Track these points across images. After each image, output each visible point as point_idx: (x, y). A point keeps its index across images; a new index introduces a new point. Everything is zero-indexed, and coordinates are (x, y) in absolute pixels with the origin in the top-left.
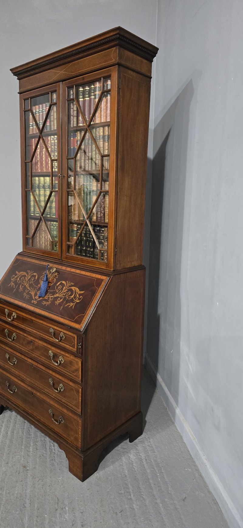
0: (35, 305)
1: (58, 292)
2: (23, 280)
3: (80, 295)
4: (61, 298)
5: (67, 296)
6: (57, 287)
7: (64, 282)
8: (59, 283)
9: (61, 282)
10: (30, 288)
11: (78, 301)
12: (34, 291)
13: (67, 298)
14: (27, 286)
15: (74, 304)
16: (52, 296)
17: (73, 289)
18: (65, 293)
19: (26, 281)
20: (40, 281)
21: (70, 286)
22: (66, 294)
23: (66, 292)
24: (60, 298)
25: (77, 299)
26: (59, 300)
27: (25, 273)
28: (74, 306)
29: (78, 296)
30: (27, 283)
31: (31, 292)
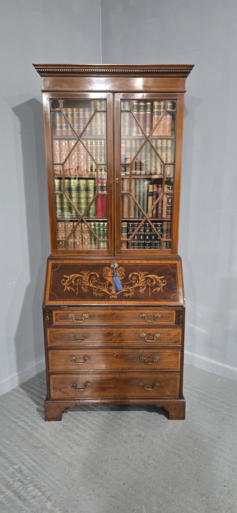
0: (117, 299)
1: (135, 282)
2: (82, 282)
3: (161, 280)
4: (143, 287)
5: (148, 283)
6: (131, 279)
7: (135, 273)
8: (130, 276)
9: (132, 274)
10: (98, 287)
11: (164, 285)
12: (105, 288)
13: (150, 285)
14: (91, 285)
15: (160, 288)
16: (132, 287)
17: (151, 277)
18: (144, 282)
19: (86, 282)
20: (105, 278)
21: (145, 275)
22: (146, 283)
23: (144, 280)
24: (141, 286)
25: (161, 283)
26: (142, 289)
27: (78, 275)
28: (162, 289)
29: (159, 281)
30: (90, 283)
31: (102, 290)
